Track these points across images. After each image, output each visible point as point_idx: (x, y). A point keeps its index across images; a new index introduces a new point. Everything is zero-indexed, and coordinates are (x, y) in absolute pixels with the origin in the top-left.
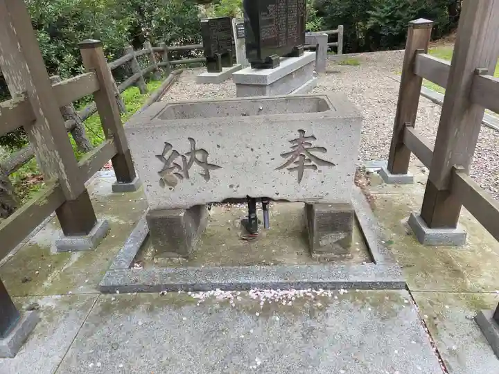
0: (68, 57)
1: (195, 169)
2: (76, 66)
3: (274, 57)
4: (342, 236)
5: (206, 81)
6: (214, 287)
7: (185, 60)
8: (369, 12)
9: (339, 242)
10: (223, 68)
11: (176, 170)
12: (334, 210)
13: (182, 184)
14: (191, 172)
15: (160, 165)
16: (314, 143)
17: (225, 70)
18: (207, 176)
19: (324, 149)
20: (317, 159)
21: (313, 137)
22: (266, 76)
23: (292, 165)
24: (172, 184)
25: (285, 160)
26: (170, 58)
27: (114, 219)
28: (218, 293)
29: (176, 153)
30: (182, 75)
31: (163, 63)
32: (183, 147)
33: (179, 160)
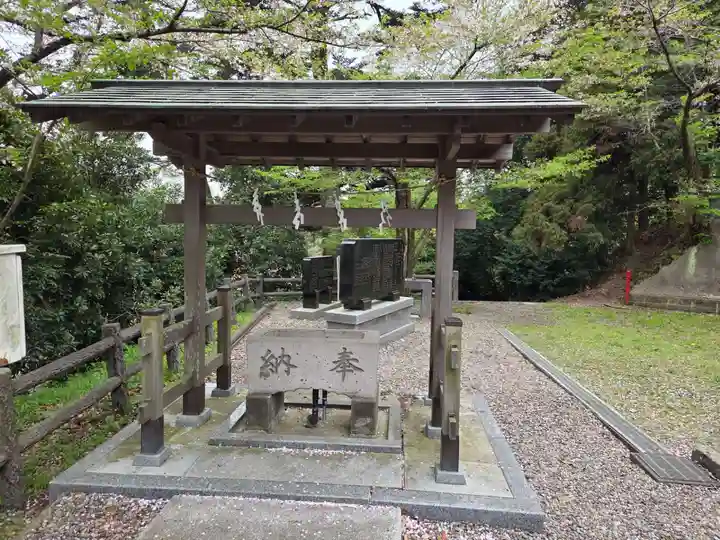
0: (157, 282)
1: (283, 367)
2: (163, 291)
3: (365, 300)
4: (369, 420)
5: (301, 316)
6: (282, 445)
7: (280, 292)
8: (497, 258)
9: (367, 425)
10: (320, 305)
11: (271, 367)
12: (364, 401)
13: (273, 376)
14: (279, 369)
15: (262, 363)
16: (352, 356)
17: (322, 306)
18: (288, 372)
19: (357, 360)
20: (354, 367)
21: (351, 353)
22: (355, 317)
23: (339, 369)
24: (267, 375)
25: (335, 365)
26: (265, 290)
27: (214, 412)
28: (284, 449)
29: (272, 356)
30: (276, 308)
31: (257, 295)
32: (278, 353)
33: (273, 361)
